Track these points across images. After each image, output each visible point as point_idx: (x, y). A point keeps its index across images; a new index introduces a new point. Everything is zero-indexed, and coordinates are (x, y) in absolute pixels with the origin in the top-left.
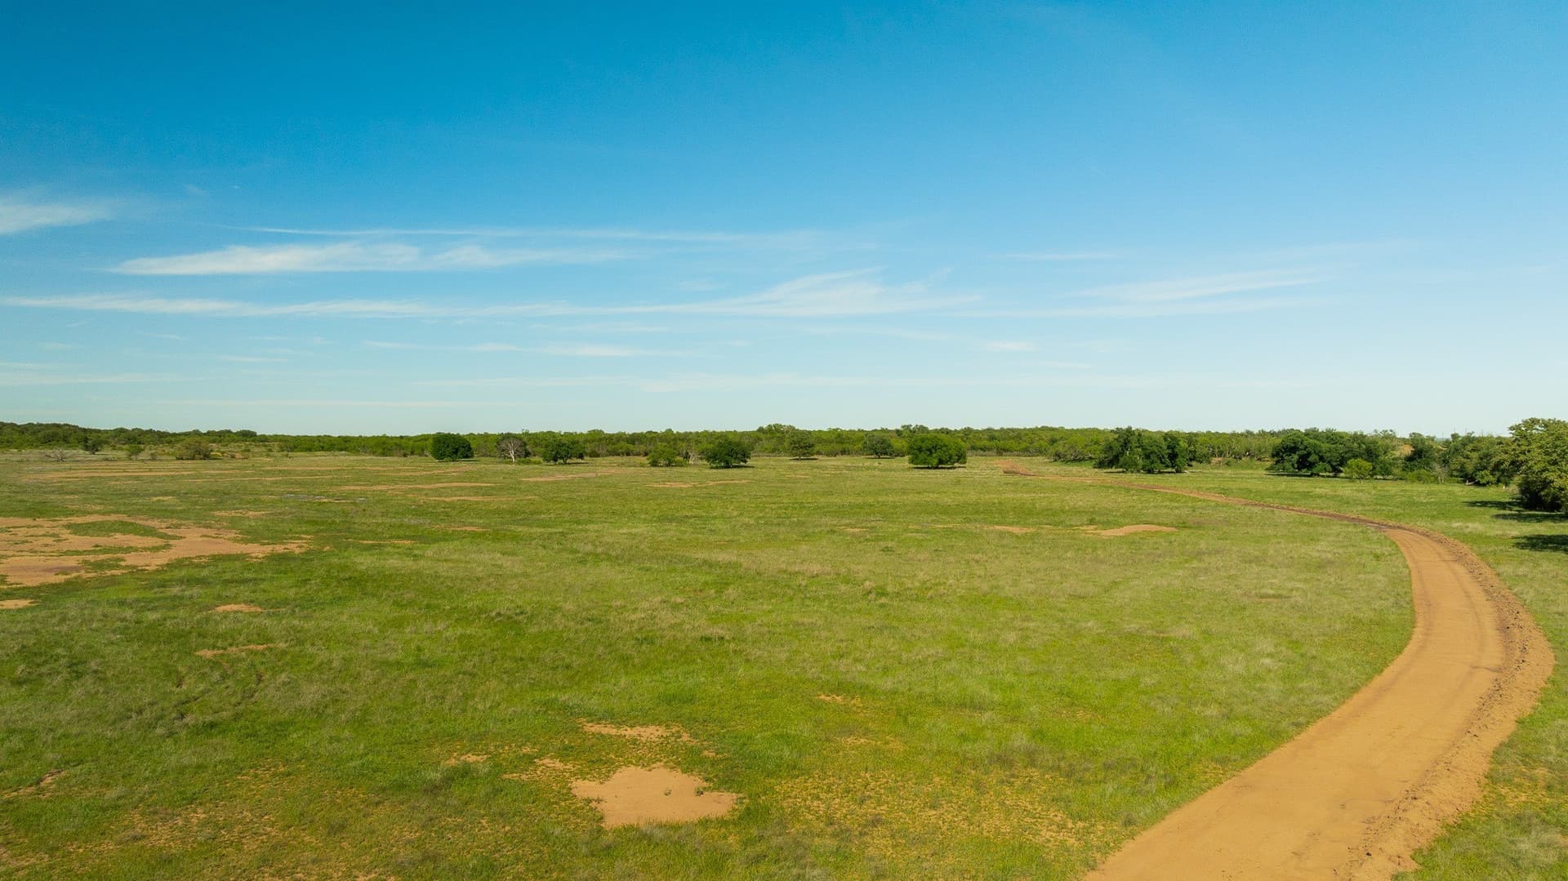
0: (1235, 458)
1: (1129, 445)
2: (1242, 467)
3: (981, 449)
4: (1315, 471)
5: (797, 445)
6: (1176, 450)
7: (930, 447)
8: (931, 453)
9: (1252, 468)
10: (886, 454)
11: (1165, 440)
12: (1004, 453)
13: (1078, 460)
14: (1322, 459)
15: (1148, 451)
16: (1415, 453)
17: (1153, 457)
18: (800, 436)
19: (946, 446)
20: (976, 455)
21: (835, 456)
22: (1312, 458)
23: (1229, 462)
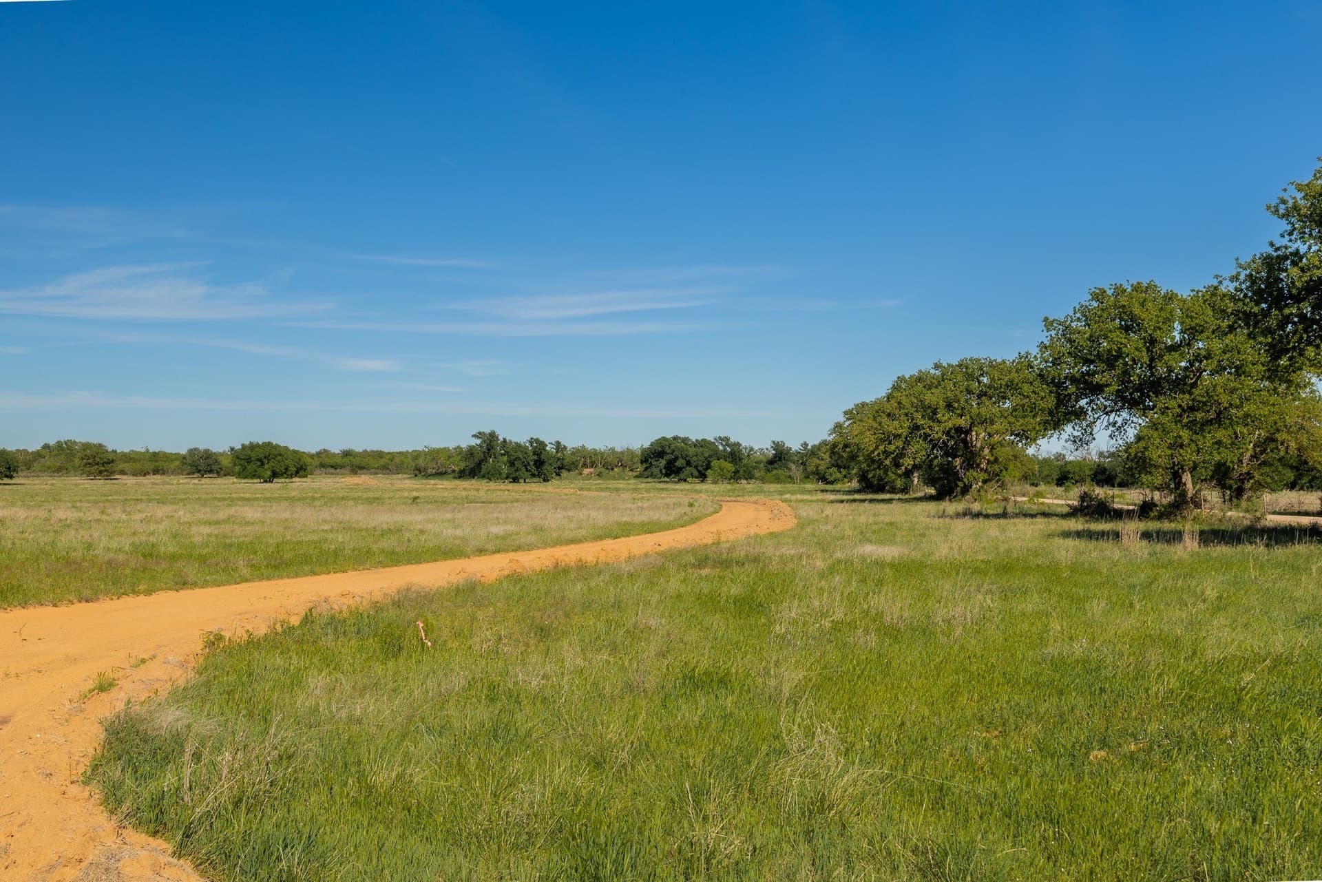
0: (607, 468)
1: (492, 451)
2: (614, 478)
3: (332, 467)
4: (682, 476)
5: (90, 461)
6: (543, 457)
7: (262, 456)
8: (263, 464)
9: (624, 479)
10: (211, 471)
11: (531, 443)
12: (359, 472)
13: (440, 474)
14: (689, 463)
15: (513, 458)
16: (775, 456)
17: (517, 464)
18: (95, 449)
19: (280, 455)
20: (326, 473)
21: (145, 475)
22: (680, 462)
23: (601, 473)
